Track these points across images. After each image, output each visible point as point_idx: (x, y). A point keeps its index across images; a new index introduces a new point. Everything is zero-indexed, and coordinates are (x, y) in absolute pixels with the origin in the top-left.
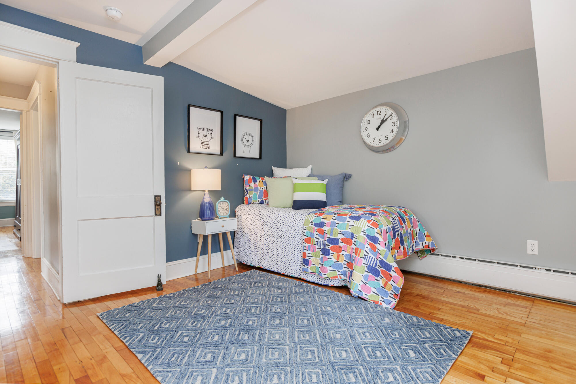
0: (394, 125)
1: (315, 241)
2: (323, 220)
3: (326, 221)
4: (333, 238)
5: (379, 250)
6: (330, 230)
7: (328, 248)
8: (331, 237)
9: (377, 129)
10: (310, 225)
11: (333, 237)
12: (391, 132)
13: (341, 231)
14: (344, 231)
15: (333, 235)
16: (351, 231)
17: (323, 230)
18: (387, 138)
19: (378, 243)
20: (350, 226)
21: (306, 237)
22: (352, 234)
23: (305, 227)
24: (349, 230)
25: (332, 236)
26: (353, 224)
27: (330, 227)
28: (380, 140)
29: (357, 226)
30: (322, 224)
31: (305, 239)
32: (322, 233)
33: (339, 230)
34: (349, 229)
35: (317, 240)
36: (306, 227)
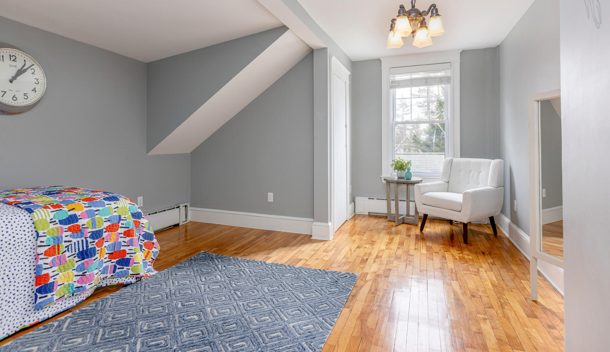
0: (37, 82)
1: (65, 246)
2: (72, 213)
3: (78, 213)
4: (98, 231)
5: (143, 224)
6: (90, 221)
7: (93, 246)
8: (94, 230)
9: (11, 81)
10: (51, 226)
11: (97, 229)
12: (33, 90)
13: (107, 217)
14: (109, 216)
15: (97, 227)
16: (118, 213)
17: (79, 226)
18: (26, 97)
19: (143, 218)
20: (114, 209)
21: (47, 248)
22: (120, 216)
23: (42, 232)
24: (116, 214)
25: (95, 228)
26: (116, 205)
27: (89, 218)
28: (14, 97)
29: (121, 206)
30: (72, 219)
31: (45, 252)
32: (77, 230)
33: (103, 218)
34: (115, 212)
35: (68, 244)
36: (46, 231)
